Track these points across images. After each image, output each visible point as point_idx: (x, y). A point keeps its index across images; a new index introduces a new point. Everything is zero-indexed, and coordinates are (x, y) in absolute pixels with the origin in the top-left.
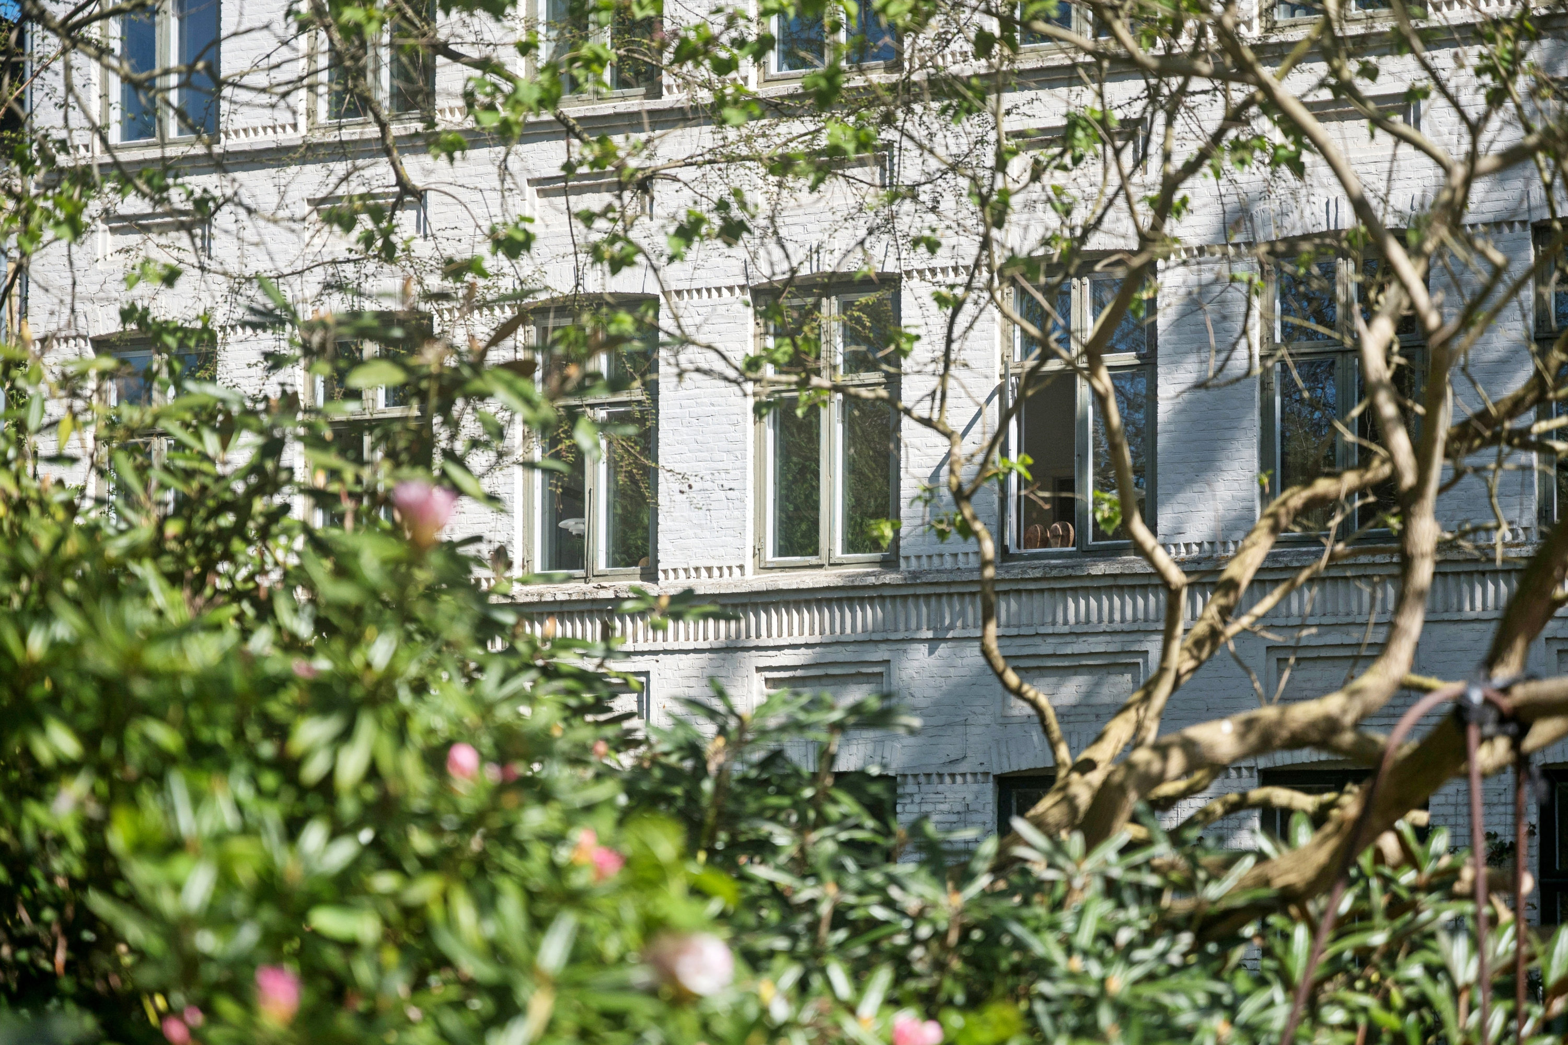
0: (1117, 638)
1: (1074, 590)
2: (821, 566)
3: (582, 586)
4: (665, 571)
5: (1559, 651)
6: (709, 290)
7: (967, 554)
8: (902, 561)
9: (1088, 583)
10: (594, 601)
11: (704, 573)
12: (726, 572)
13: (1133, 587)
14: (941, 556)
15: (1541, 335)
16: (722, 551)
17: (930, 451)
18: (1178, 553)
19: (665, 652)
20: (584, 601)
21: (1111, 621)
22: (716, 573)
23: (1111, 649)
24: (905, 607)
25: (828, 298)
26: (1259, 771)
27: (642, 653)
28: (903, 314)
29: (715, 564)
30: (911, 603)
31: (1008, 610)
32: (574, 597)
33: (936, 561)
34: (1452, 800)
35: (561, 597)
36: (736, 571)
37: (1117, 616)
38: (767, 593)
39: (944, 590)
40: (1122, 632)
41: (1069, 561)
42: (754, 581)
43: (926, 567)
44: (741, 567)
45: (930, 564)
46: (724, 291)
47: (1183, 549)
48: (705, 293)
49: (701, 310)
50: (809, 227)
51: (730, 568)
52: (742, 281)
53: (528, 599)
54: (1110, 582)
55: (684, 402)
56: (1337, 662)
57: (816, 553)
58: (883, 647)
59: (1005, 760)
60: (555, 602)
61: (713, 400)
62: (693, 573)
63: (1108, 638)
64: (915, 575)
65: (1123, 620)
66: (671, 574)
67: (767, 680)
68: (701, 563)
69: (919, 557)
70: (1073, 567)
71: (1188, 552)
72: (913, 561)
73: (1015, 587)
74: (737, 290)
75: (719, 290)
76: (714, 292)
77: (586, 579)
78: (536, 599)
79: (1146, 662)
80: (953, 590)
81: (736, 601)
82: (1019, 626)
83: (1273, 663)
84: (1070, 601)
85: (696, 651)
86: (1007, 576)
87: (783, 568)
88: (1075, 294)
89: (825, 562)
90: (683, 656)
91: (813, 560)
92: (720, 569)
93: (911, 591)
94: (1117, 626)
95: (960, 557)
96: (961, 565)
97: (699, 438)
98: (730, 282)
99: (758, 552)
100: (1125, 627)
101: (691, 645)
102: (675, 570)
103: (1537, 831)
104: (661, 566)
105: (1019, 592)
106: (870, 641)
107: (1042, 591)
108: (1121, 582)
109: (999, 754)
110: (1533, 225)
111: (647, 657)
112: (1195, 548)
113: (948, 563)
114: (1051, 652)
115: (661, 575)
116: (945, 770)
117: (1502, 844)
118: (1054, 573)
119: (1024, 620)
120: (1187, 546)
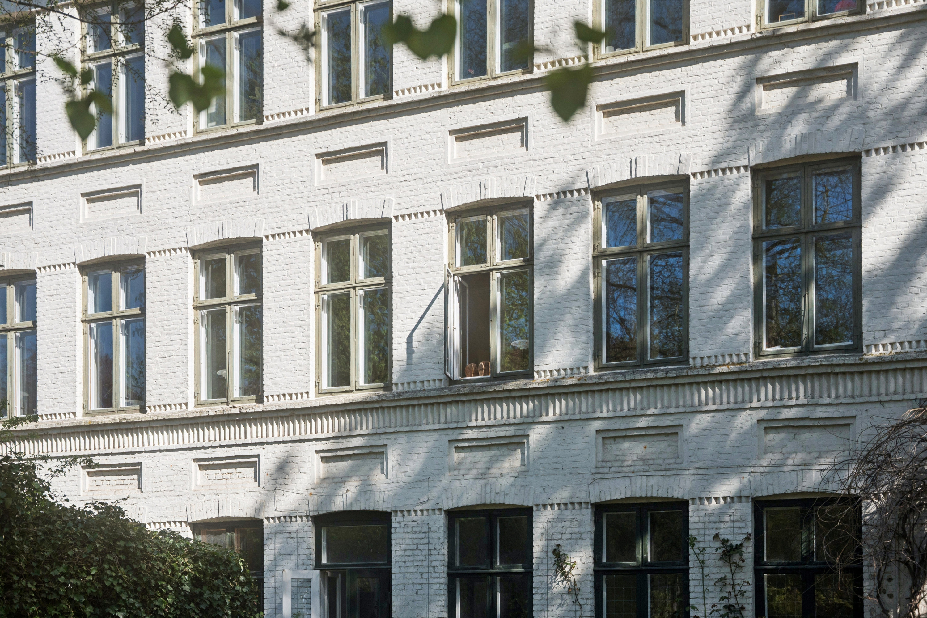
0: (512, 428)
1: (488, 400)
2: (351, 391)
3: (225, 407)
4: (267, 397)
5: (765, 428)
6: (289, 233)
7: (429, 381)
8: (394, 386)
9: (495, 396)
10: (229, 415)
11: (288, 397)
12: (299, 396)
13: (520, 397)
14: (415, 382)
15: (757, 236)
16: (297, 384)
17: (408, 321)
18: (546, 376)
19: (268, 443)
20: (224, 415)
21: (508, 418)
22: (294, 396)
23: (508, 434)
24: (395, 413)
25: (354, 235)
26: (592, 504)
27: (255, 444)
28: (393, 241)
29: (293, 392)
30: (398, 410)
31: (451, 413)
32: (218, 413)
33: (412, 385)
34: (702, 519)
35: (211, 413)
36: (305, 395)
37: (511, 415)
38: (320, 407)
39: (415, 402)
40: (514, 424)
41: (486, 383)
42: (314, 400)
43: (406, 389)
44: (308, 393)
45: (409, 387)
46: (297, 233)
47: (549, 374)
48: (287, 235)
49: (285, 245)
50: (343, 194)
51: (301, 394)
52: (307, 228)
53: (194, 415)
54: (507, 394)
55: (277, 299)
56: (636, 439)
57: (348, 384)
58: (384, 437)
59: (450, 501)
60: (208, 416)
61: (292, 297)
62: (282, 397)
63: (507, 428)
64: (399, 394)
65: (515, 417)
66: (270, 398)
67: (322, 458)
68: (287, 391)
69: (403, 384)
70: (486, 386)
71: (551, 375)
72: (400, 386)
73: (454, 399)
74: (304, 233)
75: (294, 233)
76: (292, 234)
77: (227, 403)
78: (198, 415)
79: (528, 441)
80: (421, 402)
81: (304, 413)
82: (457, 422)
83: (600, 440)
84: (485, 406)
85: (284, 442)
86: (449, 393)
87: (331, 393)
88: (489, 225)
89: (353, 388)
90: (277, 445)
91: (347, 388)
92: (296, 394)
93: (397, 404)
94: (512, 421)
95: (425, 383)
96: (426, 388)
97: (285, 319)
98: (300, 228)
99: (318, 384)
100: (516, 421)
101: (281, 439)
102: (272, 396)
103: (752, 537)
104: (265, 394)
105: (457, 402)
106: (376, 434)
107: (470, 401)
108: (513, 394)
109: (447, 498)
110: (751, 168)
111: (258, 446)
112: (555, 373)
113: (419, 387)
114: (475, 437)
115: (265, 399)
116: (418, 508)
117: (731, 546)
118: (476, 390)
119: (460, 419)
120: (551, 371)
